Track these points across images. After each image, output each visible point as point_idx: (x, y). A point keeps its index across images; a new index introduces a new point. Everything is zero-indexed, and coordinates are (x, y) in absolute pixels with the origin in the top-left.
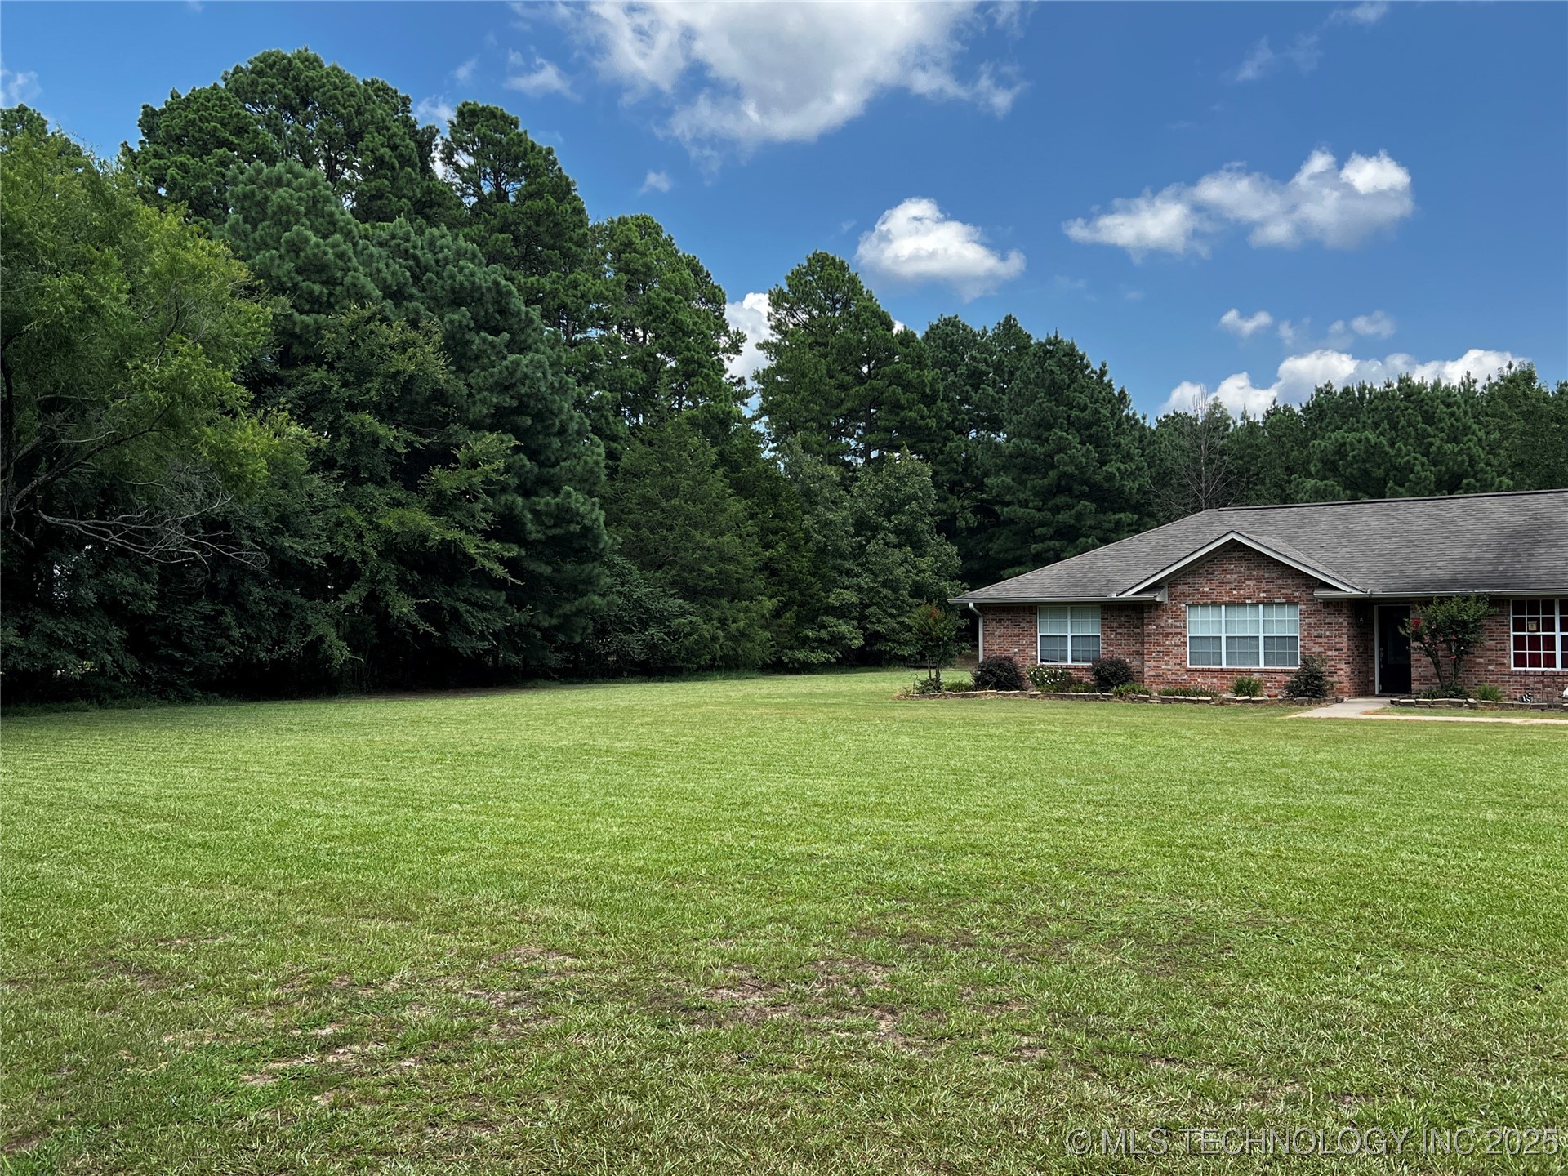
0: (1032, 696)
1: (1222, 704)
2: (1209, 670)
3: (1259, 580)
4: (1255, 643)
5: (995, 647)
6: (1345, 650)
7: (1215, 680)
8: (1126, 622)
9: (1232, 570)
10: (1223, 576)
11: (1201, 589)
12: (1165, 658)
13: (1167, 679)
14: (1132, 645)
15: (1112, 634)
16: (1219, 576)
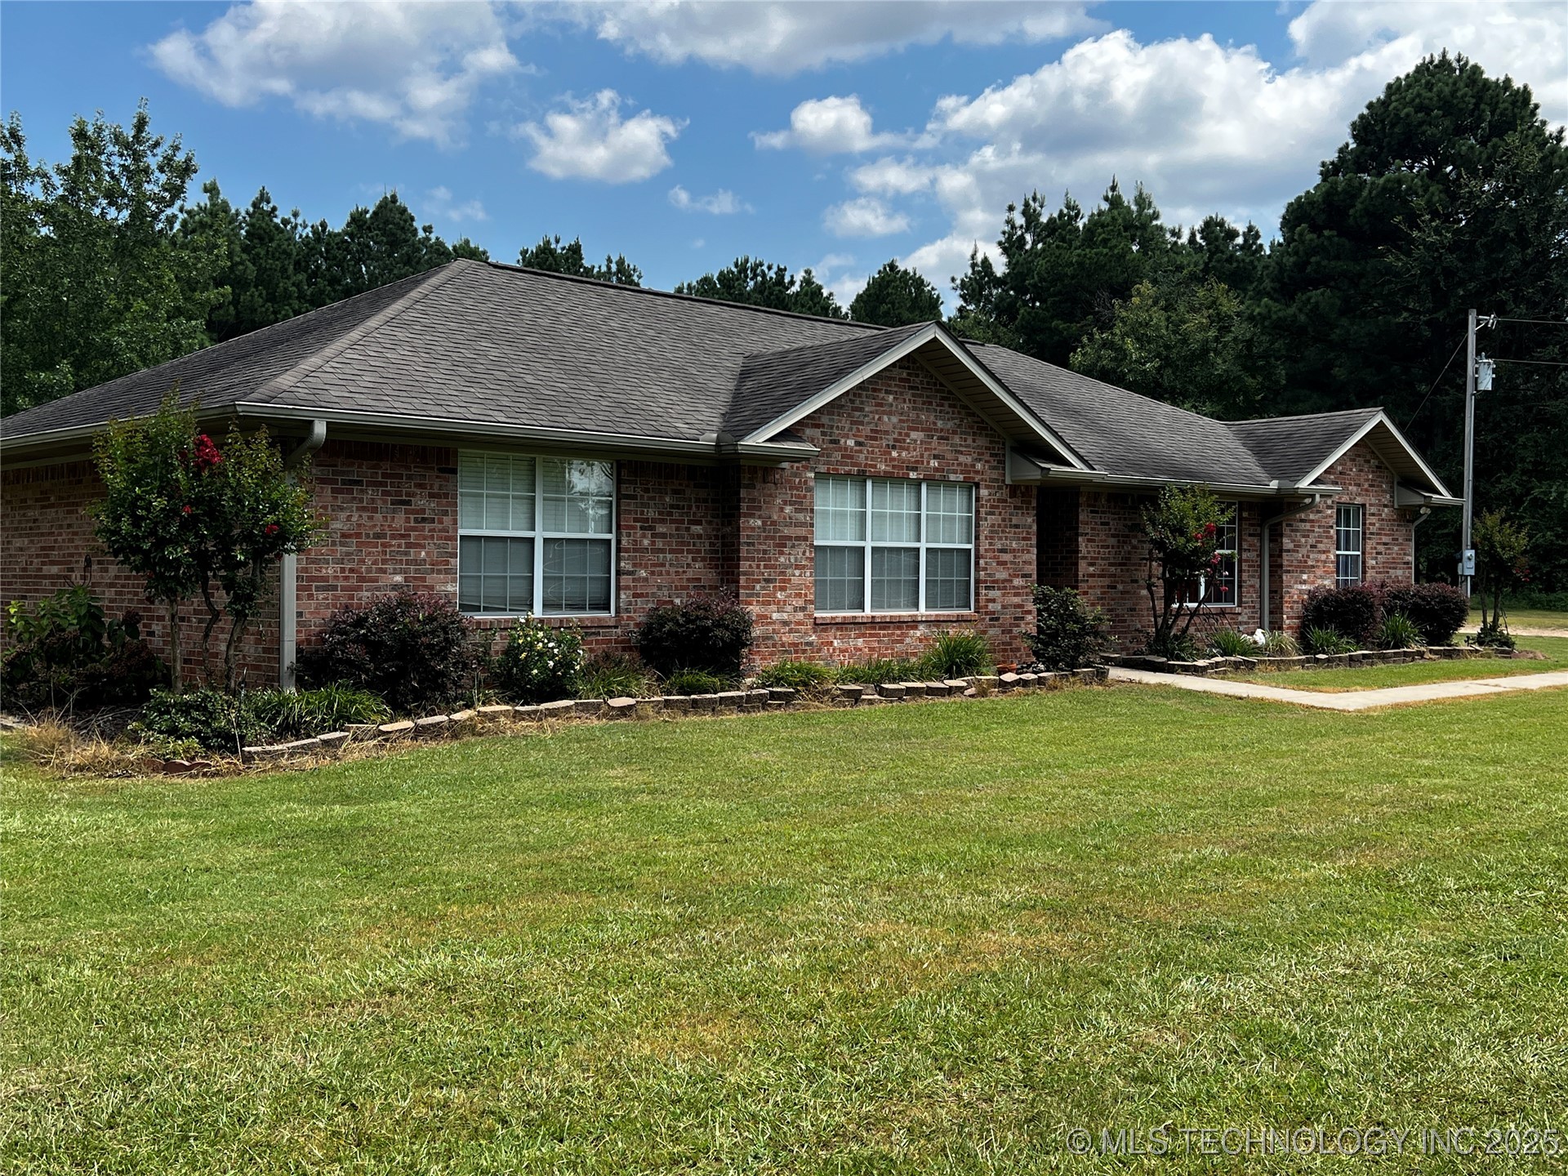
3: (929, 432)
4: (912, 561)
5: (329, 571)
7: (860, 642)
8: (677, 507)
9: (891, 405)
10: (877, 417)
11: (843, 441)
12: (779, 595)
13: (783, 645)
14: (688, 566)
15: (644, 536)
16: (871, 416)
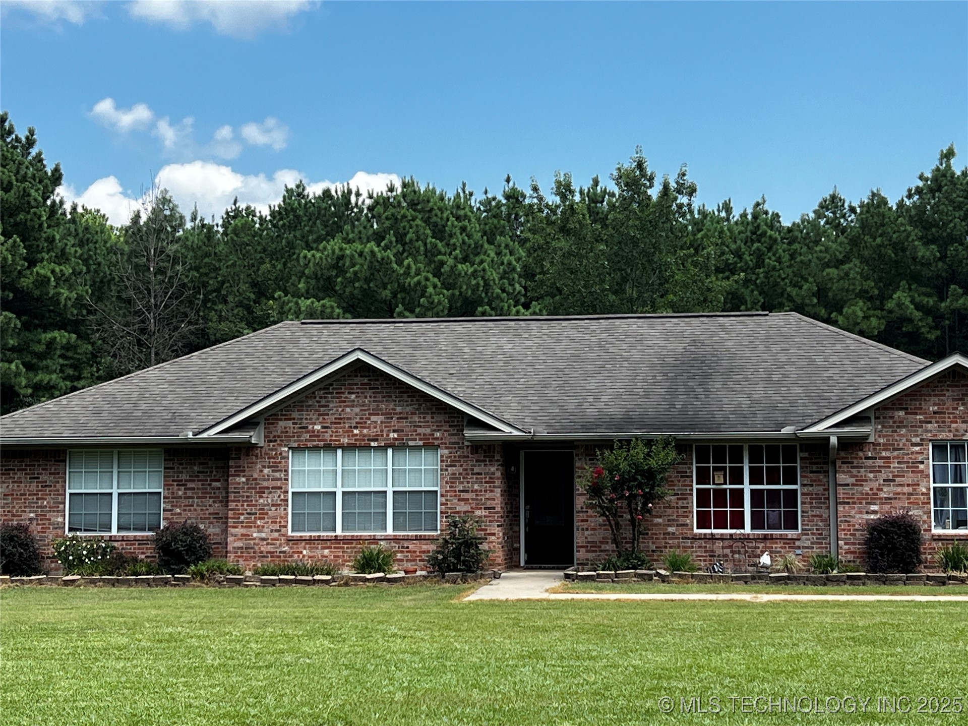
0: (67, 583)
1: (346, 584)
2: (319, 539)
3: (389, 415)
4: (381, 500)
6: (498, 509)
7: (326, 552)
8: (203, 472)
9: (354, 401)
10: (340, 409)
11: (310, 427)
12: (259, 522)
13: (261, 552)
14: (210, 506)
15: (179, 490)
16: (335, 409)
